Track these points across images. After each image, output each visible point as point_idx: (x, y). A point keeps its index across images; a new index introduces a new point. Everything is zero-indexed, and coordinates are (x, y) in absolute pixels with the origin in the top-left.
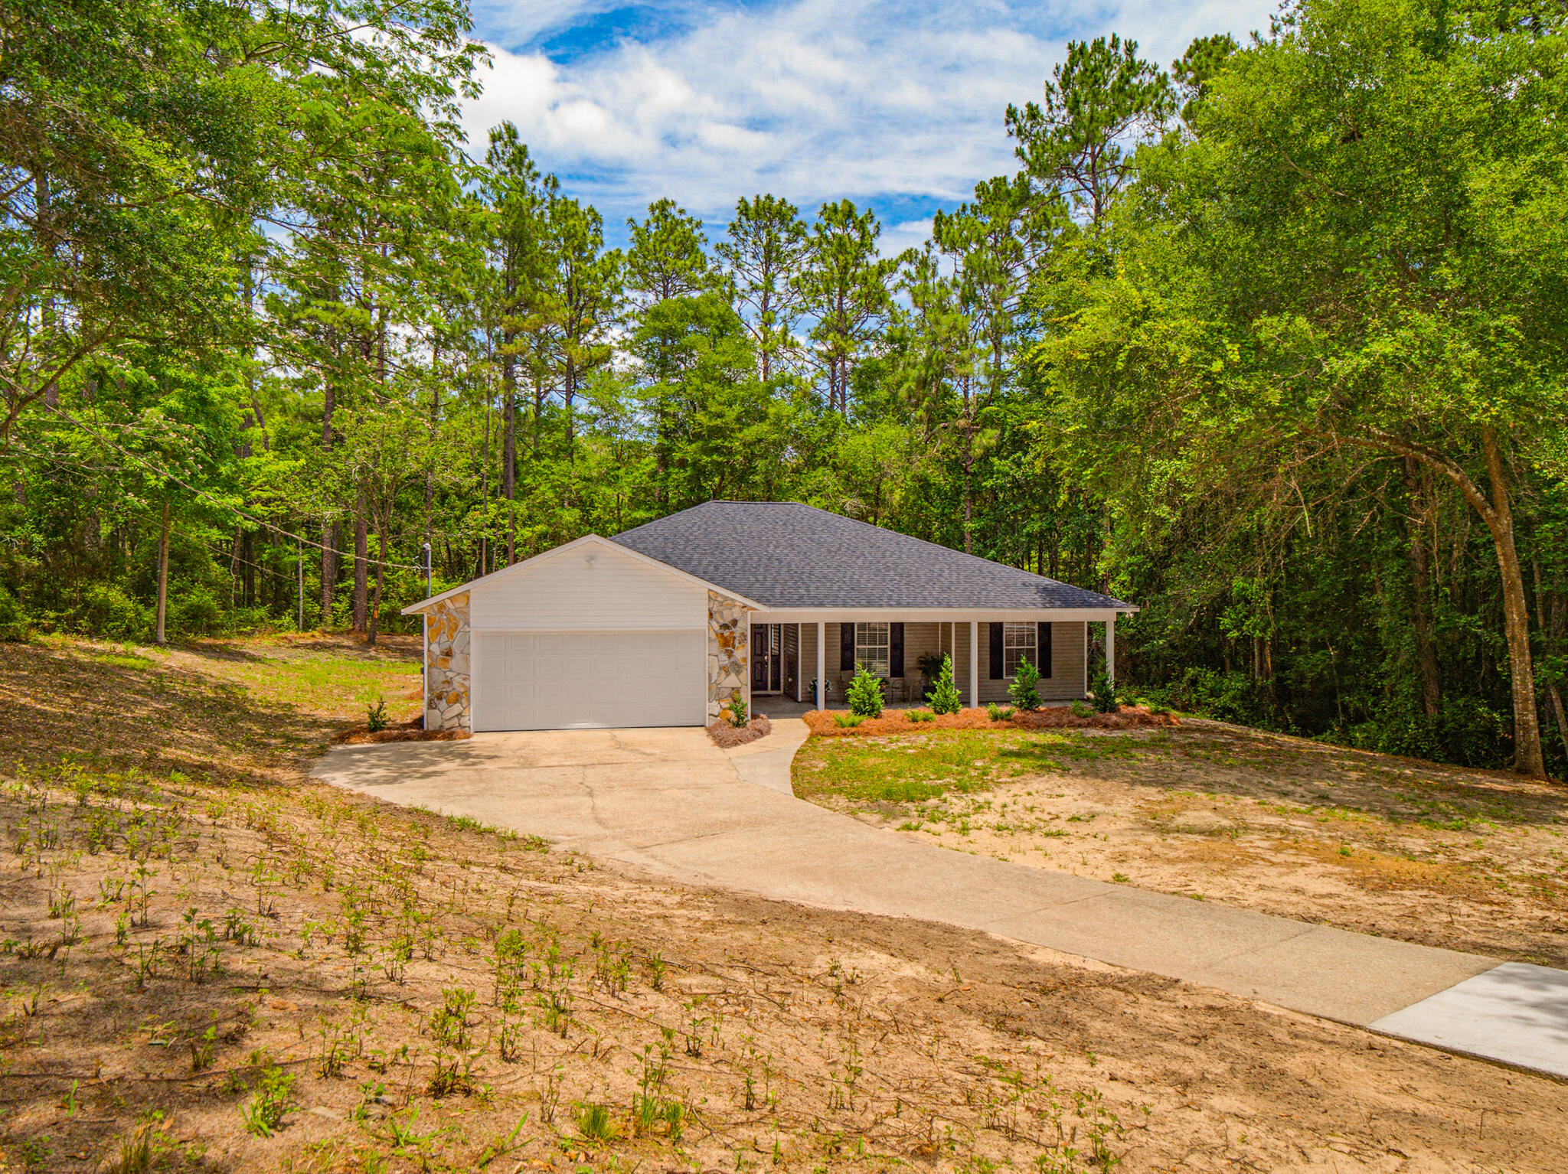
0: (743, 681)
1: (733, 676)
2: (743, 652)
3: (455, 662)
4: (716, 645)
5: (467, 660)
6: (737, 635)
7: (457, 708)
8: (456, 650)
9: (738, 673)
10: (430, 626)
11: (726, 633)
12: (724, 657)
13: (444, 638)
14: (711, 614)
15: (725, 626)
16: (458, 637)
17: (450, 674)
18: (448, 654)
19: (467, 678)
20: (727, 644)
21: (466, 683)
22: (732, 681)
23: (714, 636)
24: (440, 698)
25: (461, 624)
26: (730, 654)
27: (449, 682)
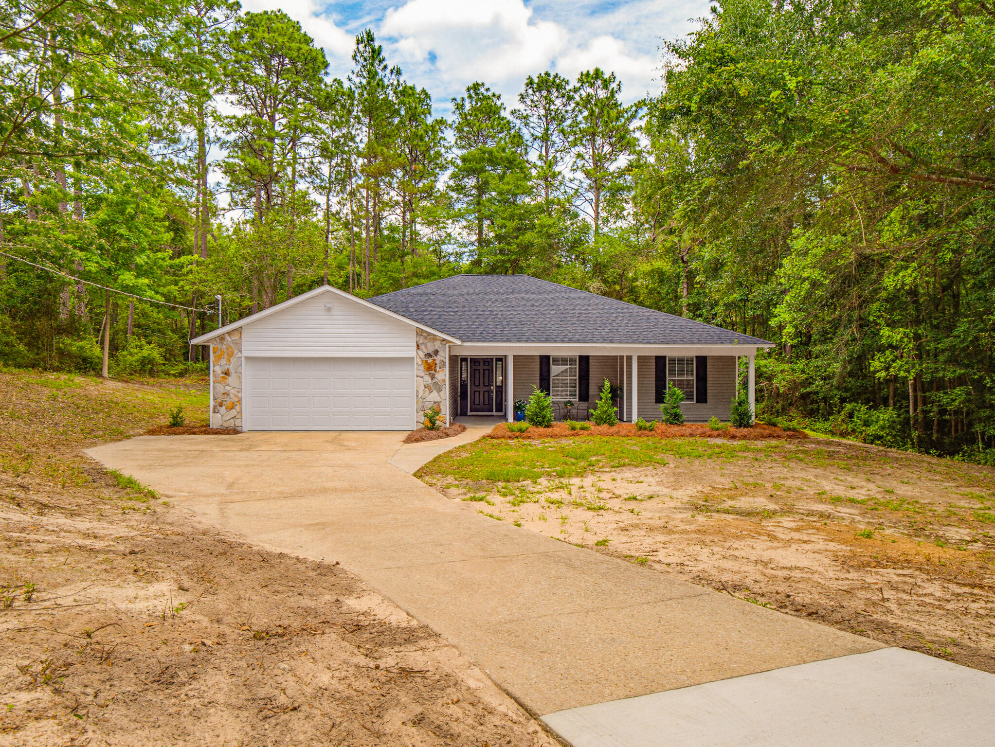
0: (444, 398)
1: (435, 393)
2: (444, 375)
3: (230, 380)
4: (422, 368)
5: (240, 378)
6: (438, 362)
7: (233, 413)
8: (232, 371)
9: (439, 391)
10: (214, 353)
11: (430, 360)
12: (428, 378)
13: (223, 362)
14: (418, 346)
15: (429, 355)
16: (233, 360)
17: (228, 388)
18: (227, 373)
19: (240, 390)
20: (430, 368)
21: (239, 395)
22: (434, 396)
23: (420, 363)
24: (221, 405)
25: (236, 351)
26: (433, 377)
27: (226, 394)
